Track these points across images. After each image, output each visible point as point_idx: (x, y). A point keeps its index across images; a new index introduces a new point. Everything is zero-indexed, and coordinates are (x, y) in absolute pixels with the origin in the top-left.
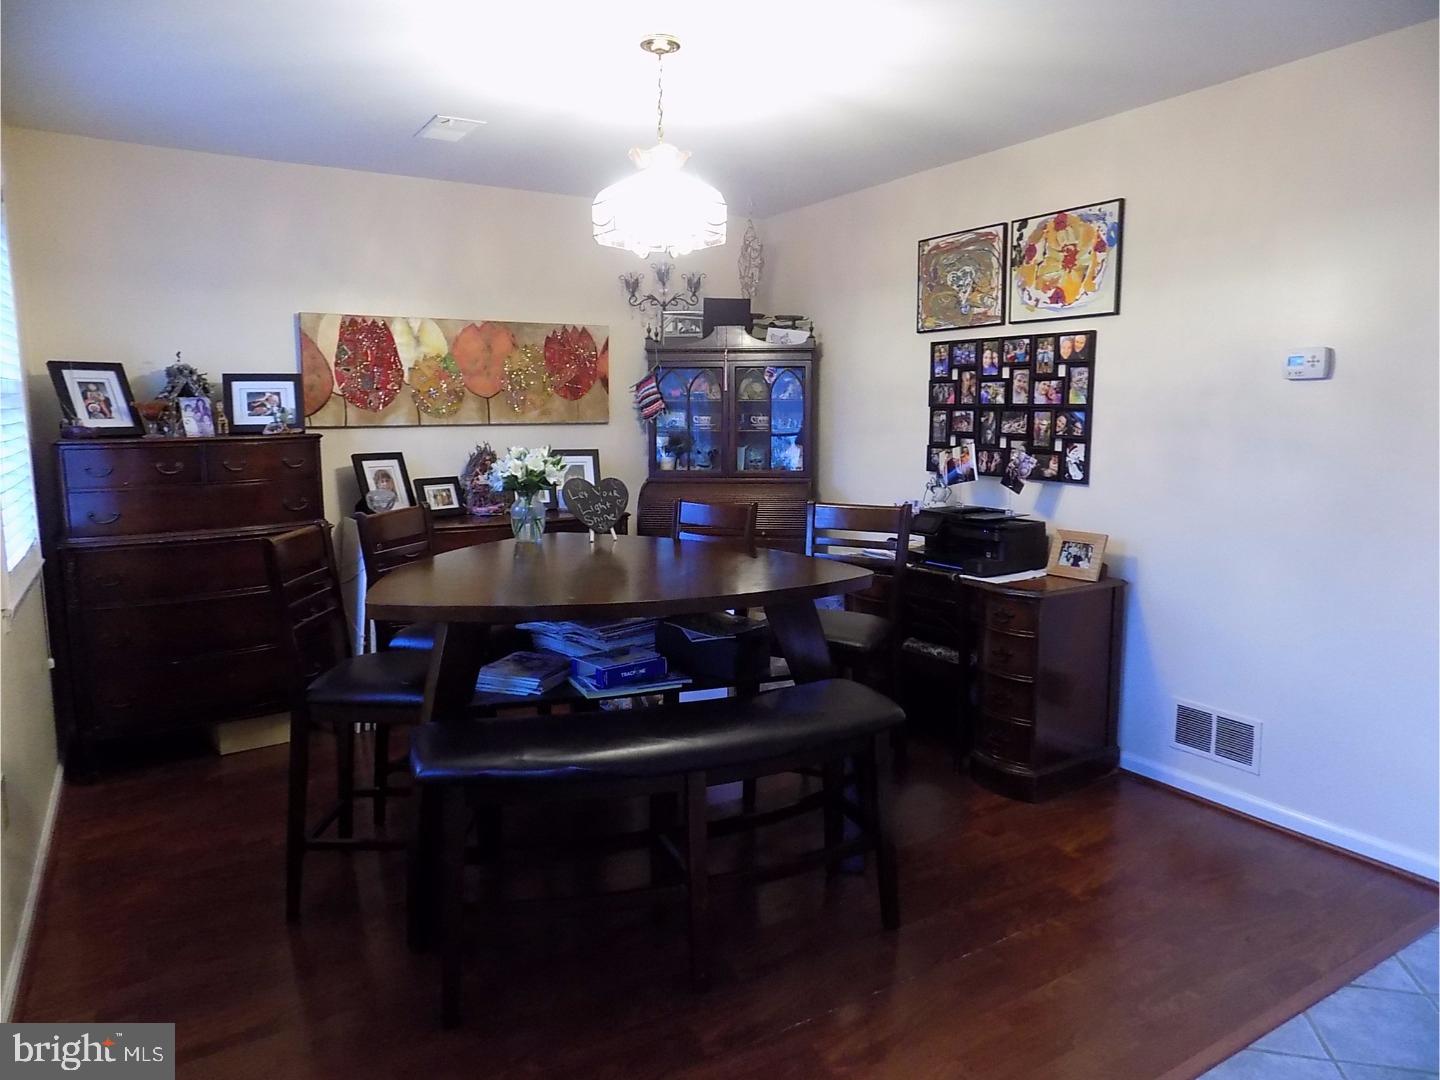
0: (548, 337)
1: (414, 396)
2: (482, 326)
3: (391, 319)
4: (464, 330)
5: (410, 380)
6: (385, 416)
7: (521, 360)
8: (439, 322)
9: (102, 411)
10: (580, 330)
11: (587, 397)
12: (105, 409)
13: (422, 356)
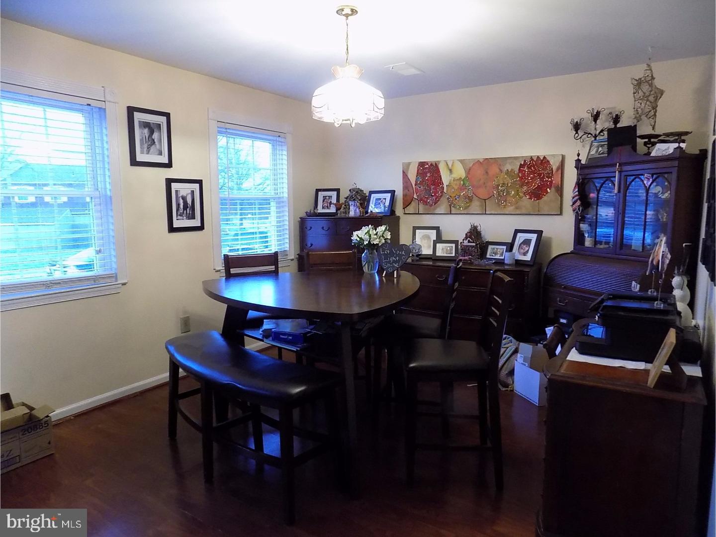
0: (521, 164)
1: (448, 198)
2: (483, 161)
3: (439, 162)
4: (474, 165)
5: (447, 191)
6: (435, 209)
7: (503, 178)
8: (462, 161)
9: (327, 207)
10: (542, 159)
11: (545, 198)
12: (329, 206)
13: (453, 179)
